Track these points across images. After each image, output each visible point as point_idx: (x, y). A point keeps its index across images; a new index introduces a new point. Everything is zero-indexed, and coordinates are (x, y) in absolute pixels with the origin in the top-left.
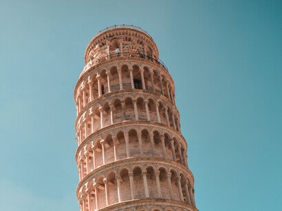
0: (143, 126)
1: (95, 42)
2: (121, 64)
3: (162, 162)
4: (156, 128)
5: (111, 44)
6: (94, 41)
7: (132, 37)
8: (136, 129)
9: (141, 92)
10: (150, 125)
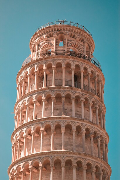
0: (78, 123)
1: (43, 32)
2: (66, 62)
3: (90, 158)
4: (88, 125)
5: (58, 37)
6: (42, 30)
7: (76, 35)
8: (72, 125)
9: (79, 91)
10: (84, 123)
